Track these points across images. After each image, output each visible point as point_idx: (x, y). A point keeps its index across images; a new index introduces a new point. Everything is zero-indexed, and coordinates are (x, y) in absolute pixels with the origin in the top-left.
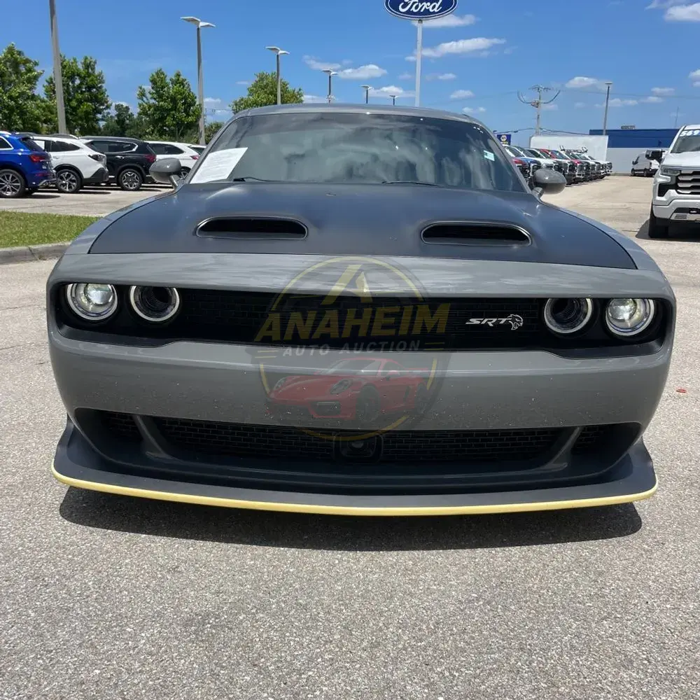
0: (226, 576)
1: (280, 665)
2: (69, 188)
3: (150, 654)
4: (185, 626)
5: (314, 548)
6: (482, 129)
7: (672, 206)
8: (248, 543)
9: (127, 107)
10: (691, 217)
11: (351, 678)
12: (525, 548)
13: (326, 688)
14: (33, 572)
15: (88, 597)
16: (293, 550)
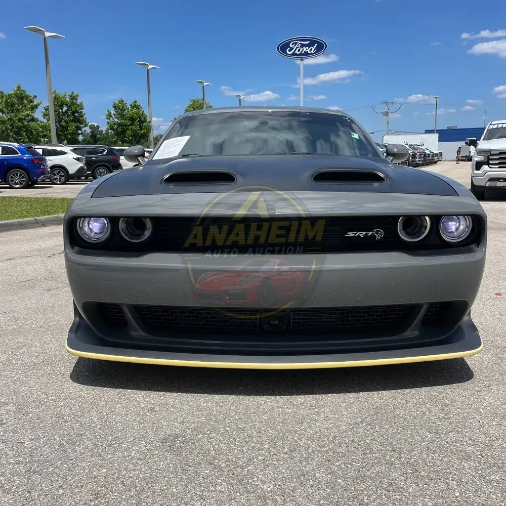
0: (187, 412)
1: (228, 463)
2: (59, 181)
3: (140, 459)
4: (162, 442)
5: (247, 395)
6: (349, 119)
7: (486, 177)
8: (201, 393)
9: (97, 126)
10: (500, 184)
11: (278, 470)
12: (393, 391)
13: (261, 476)
14: (55, 414)
15: (94, 427)
16: (232, 396)
